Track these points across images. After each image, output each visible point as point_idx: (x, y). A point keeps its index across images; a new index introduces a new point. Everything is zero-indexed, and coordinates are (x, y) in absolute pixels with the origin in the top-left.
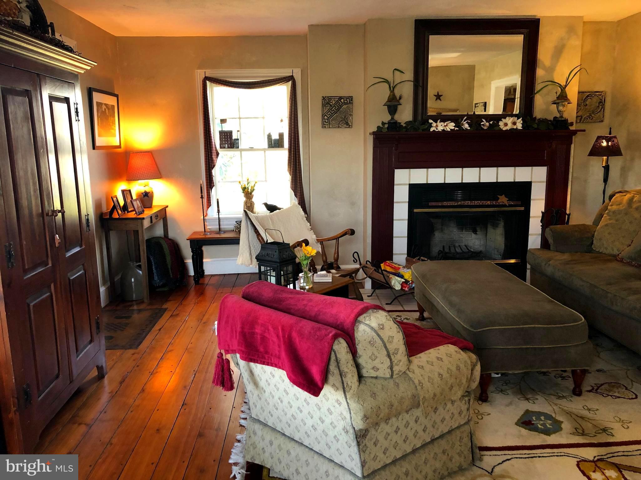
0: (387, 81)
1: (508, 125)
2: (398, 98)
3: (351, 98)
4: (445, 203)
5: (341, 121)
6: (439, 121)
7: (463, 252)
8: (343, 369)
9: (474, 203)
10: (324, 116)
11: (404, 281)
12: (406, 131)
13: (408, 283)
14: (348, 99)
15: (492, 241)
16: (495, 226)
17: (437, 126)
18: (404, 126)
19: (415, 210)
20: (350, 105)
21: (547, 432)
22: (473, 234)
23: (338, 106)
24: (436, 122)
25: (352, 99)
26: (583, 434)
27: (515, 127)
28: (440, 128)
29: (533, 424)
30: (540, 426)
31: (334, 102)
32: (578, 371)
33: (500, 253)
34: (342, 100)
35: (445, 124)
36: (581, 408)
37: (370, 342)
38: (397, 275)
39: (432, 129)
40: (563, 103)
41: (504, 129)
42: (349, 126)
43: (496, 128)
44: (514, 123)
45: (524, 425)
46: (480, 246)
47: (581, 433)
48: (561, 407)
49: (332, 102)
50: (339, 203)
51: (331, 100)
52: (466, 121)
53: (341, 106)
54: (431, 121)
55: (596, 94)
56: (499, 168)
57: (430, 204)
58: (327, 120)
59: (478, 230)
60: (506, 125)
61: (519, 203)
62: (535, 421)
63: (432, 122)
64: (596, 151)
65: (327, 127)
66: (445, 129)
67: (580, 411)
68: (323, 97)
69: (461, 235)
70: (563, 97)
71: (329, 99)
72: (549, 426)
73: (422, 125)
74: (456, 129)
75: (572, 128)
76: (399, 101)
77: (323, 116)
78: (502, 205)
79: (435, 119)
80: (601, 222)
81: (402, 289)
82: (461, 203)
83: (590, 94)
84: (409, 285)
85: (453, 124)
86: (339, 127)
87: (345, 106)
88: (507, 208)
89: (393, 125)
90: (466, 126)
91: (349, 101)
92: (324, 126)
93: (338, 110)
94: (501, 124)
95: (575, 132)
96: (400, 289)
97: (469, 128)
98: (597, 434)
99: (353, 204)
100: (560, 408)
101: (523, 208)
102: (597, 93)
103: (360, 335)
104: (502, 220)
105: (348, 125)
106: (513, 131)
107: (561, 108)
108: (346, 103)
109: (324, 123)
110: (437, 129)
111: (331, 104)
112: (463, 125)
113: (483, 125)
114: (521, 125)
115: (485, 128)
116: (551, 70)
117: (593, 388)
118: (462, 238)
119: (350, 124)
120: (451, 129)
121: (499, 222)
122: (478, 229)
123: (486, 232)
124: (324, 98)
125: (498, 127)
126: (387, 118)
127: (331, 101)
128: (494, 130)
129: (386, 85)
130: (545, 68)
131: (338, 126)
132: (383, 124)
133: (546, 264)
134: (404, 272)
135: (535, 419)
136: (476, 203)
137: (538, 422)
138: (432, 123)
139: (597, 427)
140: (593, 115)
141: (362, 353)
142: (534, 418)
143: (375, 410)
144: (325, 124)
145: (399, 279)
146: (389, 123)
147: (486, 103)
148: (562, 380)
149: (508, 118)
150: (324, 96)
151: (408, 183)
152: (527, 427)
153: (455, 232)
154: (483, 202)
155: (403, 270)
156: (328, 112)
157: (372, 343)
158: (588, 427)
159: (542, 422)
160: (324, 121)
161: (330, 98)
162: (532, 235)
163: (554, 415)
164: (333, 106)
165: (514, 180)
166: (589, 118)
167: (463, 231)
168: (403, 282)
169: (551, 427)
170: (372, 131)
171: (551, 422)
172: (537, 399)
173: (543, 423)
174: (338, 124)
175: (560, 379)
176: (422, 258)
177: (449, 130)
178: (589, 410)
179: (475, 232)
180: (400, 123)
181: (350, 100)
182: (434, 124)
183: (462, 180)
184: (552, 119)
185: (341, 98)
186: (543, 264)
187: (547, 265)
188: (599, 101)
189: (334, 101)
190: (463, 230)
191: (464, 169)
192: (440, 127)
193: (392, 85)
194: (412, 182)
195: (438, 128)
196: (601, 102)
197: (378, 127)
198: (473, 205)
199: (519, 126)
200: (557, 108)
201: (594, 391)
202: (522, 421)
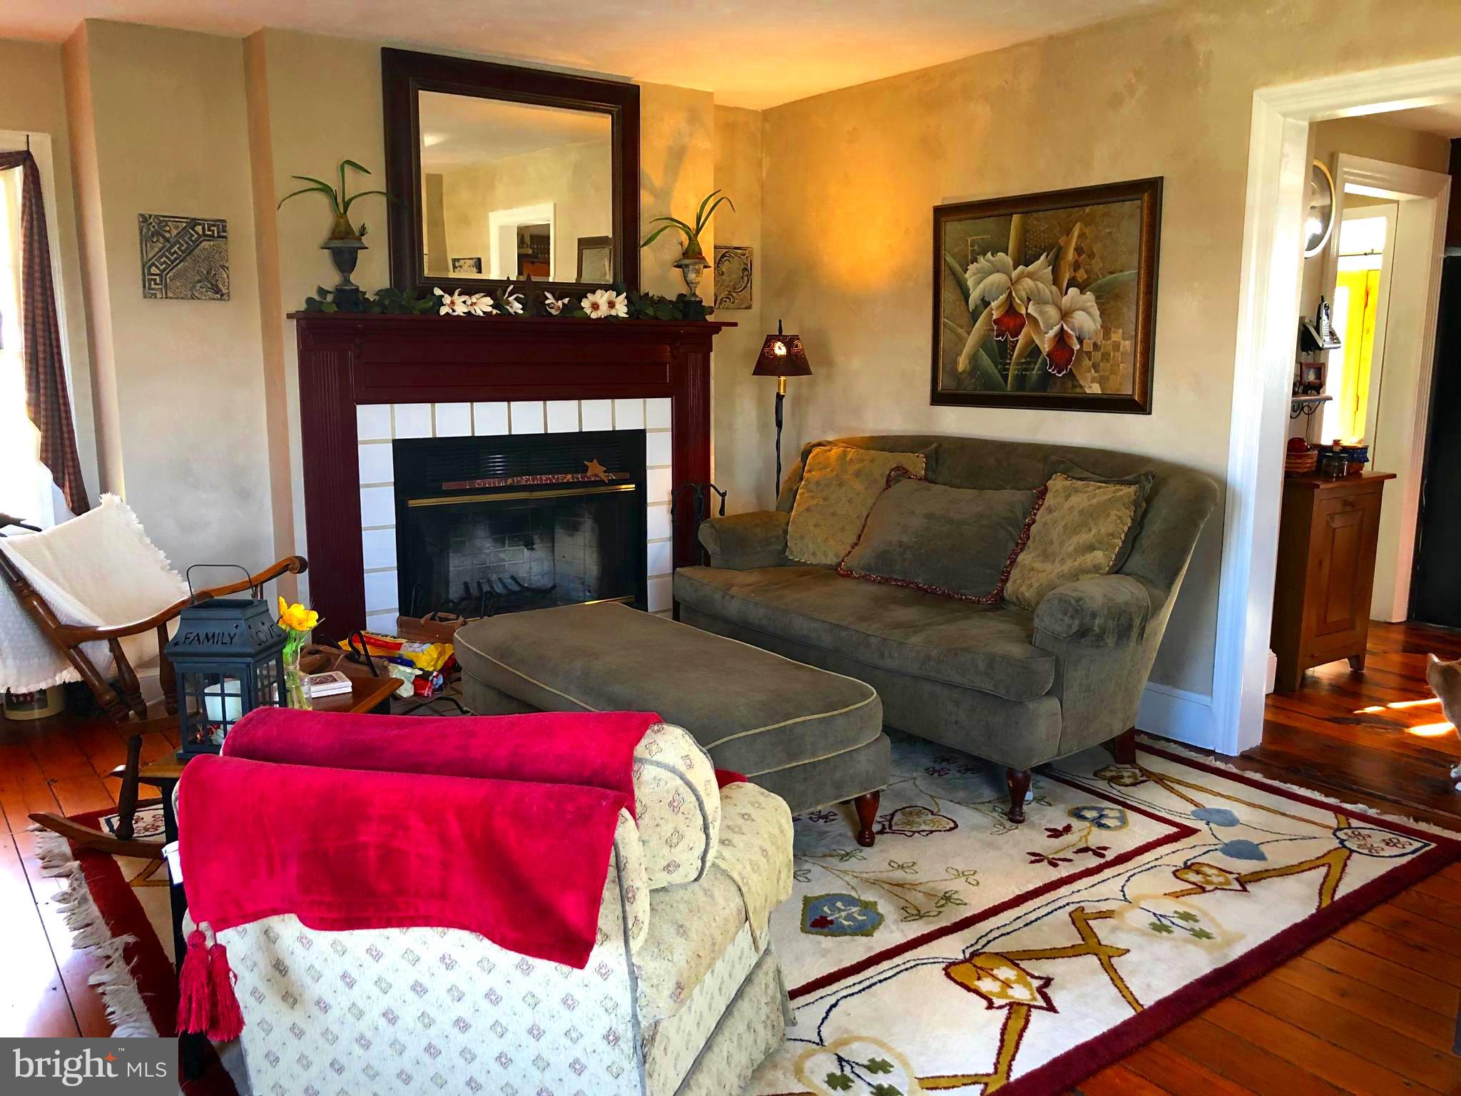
0: (325, 189)
1: (600, 308)
2: (357, 233)
3: (221, 225)
4: (479, 483)
5: (199, 281)
6: (457, 292)
7: (511, 592)
8: (631, 883)
9: (541, 479)
10: (150, 267)
11: (421, 673)
12: (383, 312)
13: (431, 678)
14: (214, 226)
15: (567, 562)
16: (573, 528)
17: (453, 303)
18: (372, 300)
19: (413, 503)
20: (220, 242)
21: (864, 930)
22: (526, 550)
23: (187, 243)
24: (451, 294)
25: (224, 227)
26: (920, 915)
27: (613, 313)
28: (460, 310)
29: (831, 922)
30: (846, 923)
31: (175, 232)
32: (868, 796)
33: (589, 586)
34: (199, 228)
35: (474, 300)
36: (885, 866)
37: (670, 804)
38: (399, 661)
39: (443, 311)
40: (697, 267)
41: (594, 316)
42: (222, 295)
43: (577, 314)
44: (611, 305)
45: (819, 929)
46: (542, 575)
47: (916, 915)
48: (855, 874)
49: (169, 232)
50: (204, 496)
51: (167, 225)
52: (515, 296)
53: (197, 243)
54: (438, 292)
55: (737, 253)
56: (582, 401)
57: (445, 486)
58: (158, 277)
59: (536, 542)
60: (595, 307)
61: (627, 475)
62: (831, 915)
63: (441, 293)
64: (766, 366)
65: (159, 296)
66: (473, 312)
67: (890, 874)
68: (142, 215)
69: (502, 555)
70: (691, 254)
71: (161, 222)
72: (860, 918)
73: (419, 299)
74: (495, 312)
75: (710, 318)
76: (361, 239)
77: (146, 266)
78: (595, 481)
79: (450, 286)
80: (795, 504)
81: (416, 694)
82: (513, 480)
83: (727, 252)
84: (432, 681)
85: (489, 301)
86: (193, 297)
87: (205, 244)
88: (603, 488)
89: (348, 296)
90: (517, 308)
91: (218, 233)
92: (148, 293)
93: (189, 251)
94: (585, 304)
95: (717, 327)
96: (412, 693)
97: (521, 312)
98: (941, 909)
99: (244, 495)
100: (856, 877)
101: (634, 486)
102: (739, 251)
103: (647, 790)
104: (587, 515)
105: (218, 292)
106: (611, 321)
107: (692, 276)
108: (209, 236)
109: (150, 285)
110: (454, 311)
111: (168, 235)
112: (508, 303)
113: (549, 305)
114: (625, 310)
115: (554, 312)
116: (664, 195)
117: (883, 825)
118: (504, 560)
119: (224, 291)
120: (484, 313)
121: (582, 520)
122: (536, 539)
123: (550, 545)
124: (144, 219)
125: (581, 312)
126: (331, 279)
127: (168, 229)
128: (574, 317)
129: (322, 199)
130: (654, 193)
131: (189, 294)
132: (322, 292)
133: (723, 597)
134: (414, 651)
135: (829, 912)
136: (545, 479)
137: (837, 916)
138: (443, 296)
139: (934, 895)
140: (734, 294)
141: (650, 836)
142: (826, 909)
143: (693, 965)
144: (153, 286)
145: (408, 670)
146: (339, 292)
147: (479, 260)
148: (826, 822)
149: (599, 292)
150: (146, 212)
151: (391, 438)
152: (826, 930)
153: (489, 548)
154: (558, 478)
155: (410, 647)
156: (161, 257)
157: (675, 804)
158: (917, 898)
159: (843, 914)
160: (150, 280)
161: (163, 221)
162: (654, 541)
163: (853, 894)
164: (172, 240)
165: (614, 427)
166: (728, 301)
167: (504, 546)
168: (417, 676)
169: (865, 918)
170: (292, 310)
171: (858, 908)
172: (810, 871)
173: (848, 914)
174: (191, 289)
175: (821, 821)
176: (440, 614)
177: (482, 314)
178: (902, 867)
179: (529, 545)
180: (365, 293)
181: (218, 230)
182: (447, 299)
183: (510, 430)
184: (674, 299)
185: (193, 223)
186: (718, 596)
187: (727, 597)
188: (743, 267)
189: (177, 228)
190: (504, 543)
191: (512, 404)
192: (458, 306)
193: (340, 200)
194: (400, 436)
195: (455, 308)
196: (745, 269)
197: (310, 301)
198: (537, 485)
199: (621, 310)
200: (685, 277)
201: (888, 830)
202: (809, 923)
